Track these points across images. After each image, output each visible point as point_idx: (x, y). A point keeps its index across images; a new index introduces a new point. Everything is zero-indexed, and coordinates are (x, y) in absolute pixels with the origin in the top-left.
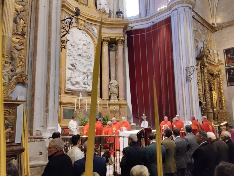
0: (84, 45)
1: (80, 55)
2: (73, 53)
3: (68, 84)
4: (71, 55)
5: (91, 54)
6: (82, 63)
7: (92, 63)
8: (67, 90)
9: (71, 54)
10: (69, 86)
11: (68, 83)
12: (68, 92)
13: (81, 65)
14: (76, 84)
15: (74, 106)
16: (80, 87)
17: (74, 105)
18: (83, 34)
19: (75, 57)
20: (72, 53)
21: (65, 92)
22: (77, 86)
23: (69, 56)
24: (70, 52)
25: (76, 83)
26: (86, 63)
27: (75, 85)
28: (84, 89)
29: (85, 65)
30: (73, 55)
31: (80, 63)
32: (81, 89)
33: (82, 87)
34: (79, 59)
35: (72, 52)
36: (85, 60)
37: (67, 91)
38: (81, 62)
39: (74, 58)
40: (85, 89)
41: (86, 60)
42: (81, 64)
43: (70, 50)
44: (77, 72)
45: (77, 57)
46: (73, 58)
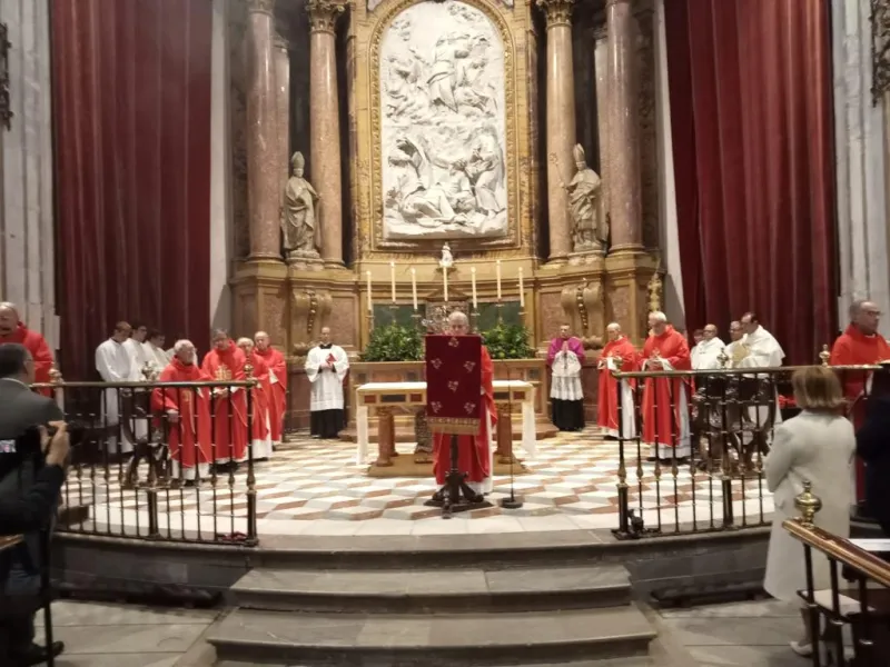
0: (459, 56)
1: (438, 102)
2: (409, 101)
3: (391, 220)
4: (401, 113)
5: (489, 86)
6: (452, 131)
7: (496, 121)
8: (390, 240)
9: (400, 109)
10: (395, 225)
11: (391, 217)
12: (394, 248)
13: (447, 140)
14: (420, 216)
15: (409, 295)
16: (437, 223)
17: (411, 292)
18: (453, 14)
19: (419, 113)
20: (405, 103)
21: (380, 247)
22: (425, 220)
23: (394, 117)
24: (394, 103)
25: (420, 210)
26: (469, 125)
27: (419, 220)
28: (453, 227)
29: (466, 135)
30: (409, 110)
31: (441, 133)
32: (442, 229)
33: (446, 223)
34: (435, 120)
35: (406, 100)
36: (464, 117)
37: (388, 244)
38: (446, 128)
39: (415, 121)
40: (461, 227)
41: (468, 115)
42: (447, 135)
43: (394, 93)
44: (435, 167)
45: (427, 113)
46: (413, 118)
